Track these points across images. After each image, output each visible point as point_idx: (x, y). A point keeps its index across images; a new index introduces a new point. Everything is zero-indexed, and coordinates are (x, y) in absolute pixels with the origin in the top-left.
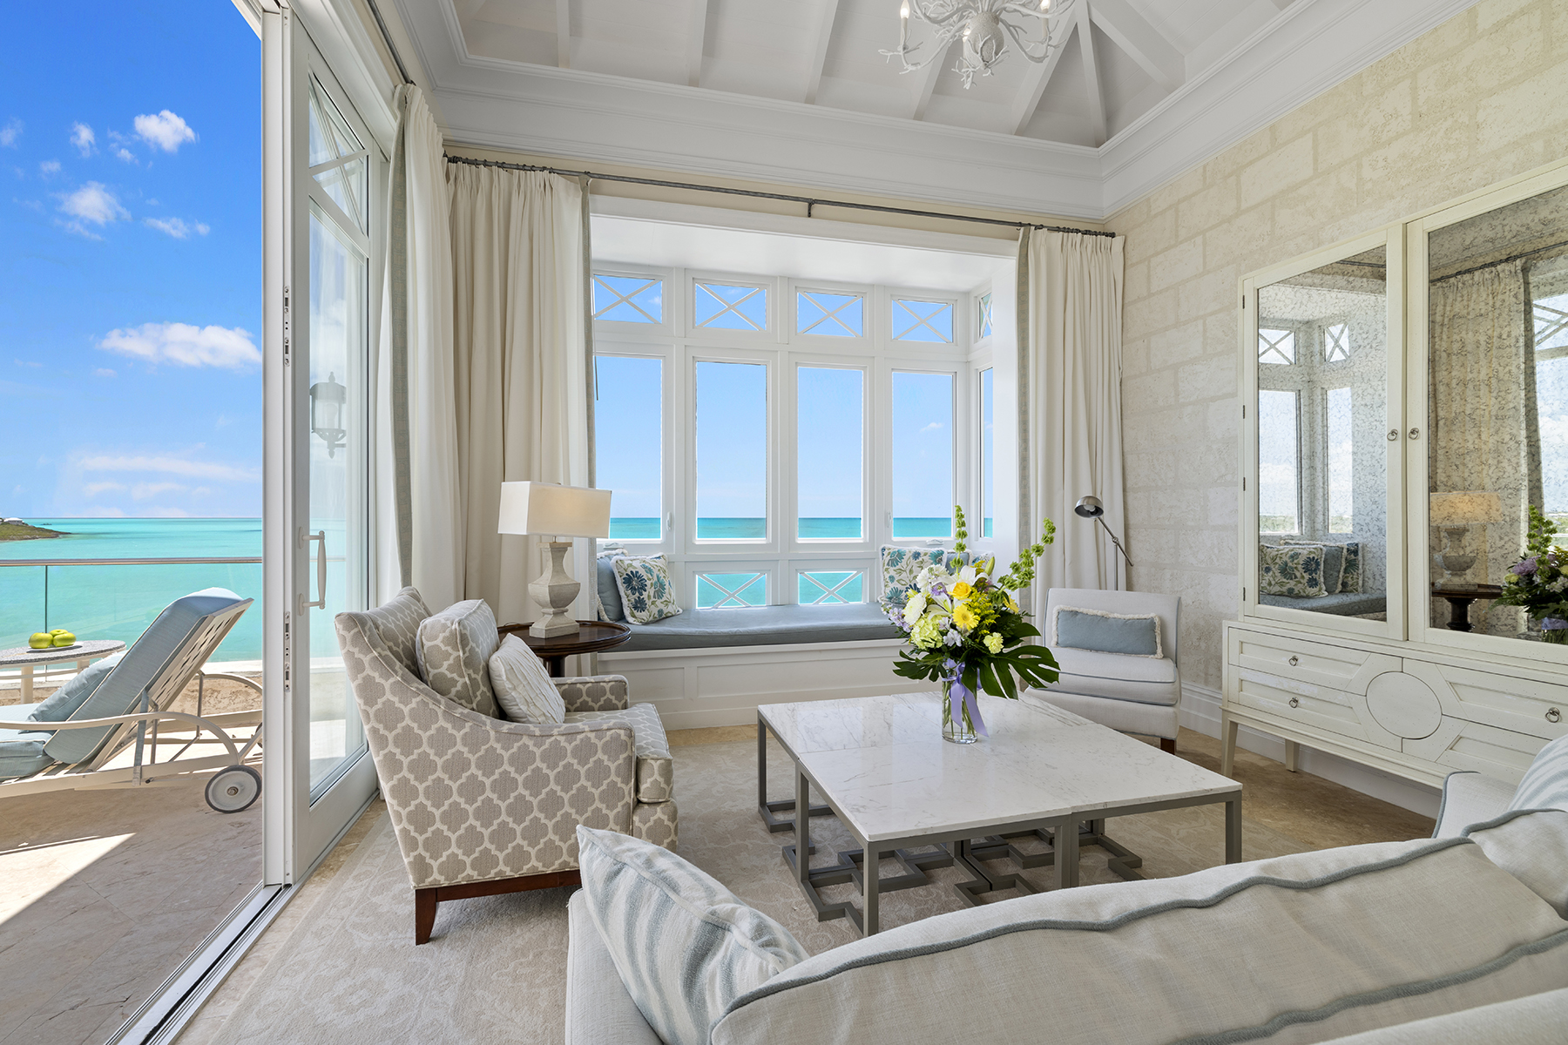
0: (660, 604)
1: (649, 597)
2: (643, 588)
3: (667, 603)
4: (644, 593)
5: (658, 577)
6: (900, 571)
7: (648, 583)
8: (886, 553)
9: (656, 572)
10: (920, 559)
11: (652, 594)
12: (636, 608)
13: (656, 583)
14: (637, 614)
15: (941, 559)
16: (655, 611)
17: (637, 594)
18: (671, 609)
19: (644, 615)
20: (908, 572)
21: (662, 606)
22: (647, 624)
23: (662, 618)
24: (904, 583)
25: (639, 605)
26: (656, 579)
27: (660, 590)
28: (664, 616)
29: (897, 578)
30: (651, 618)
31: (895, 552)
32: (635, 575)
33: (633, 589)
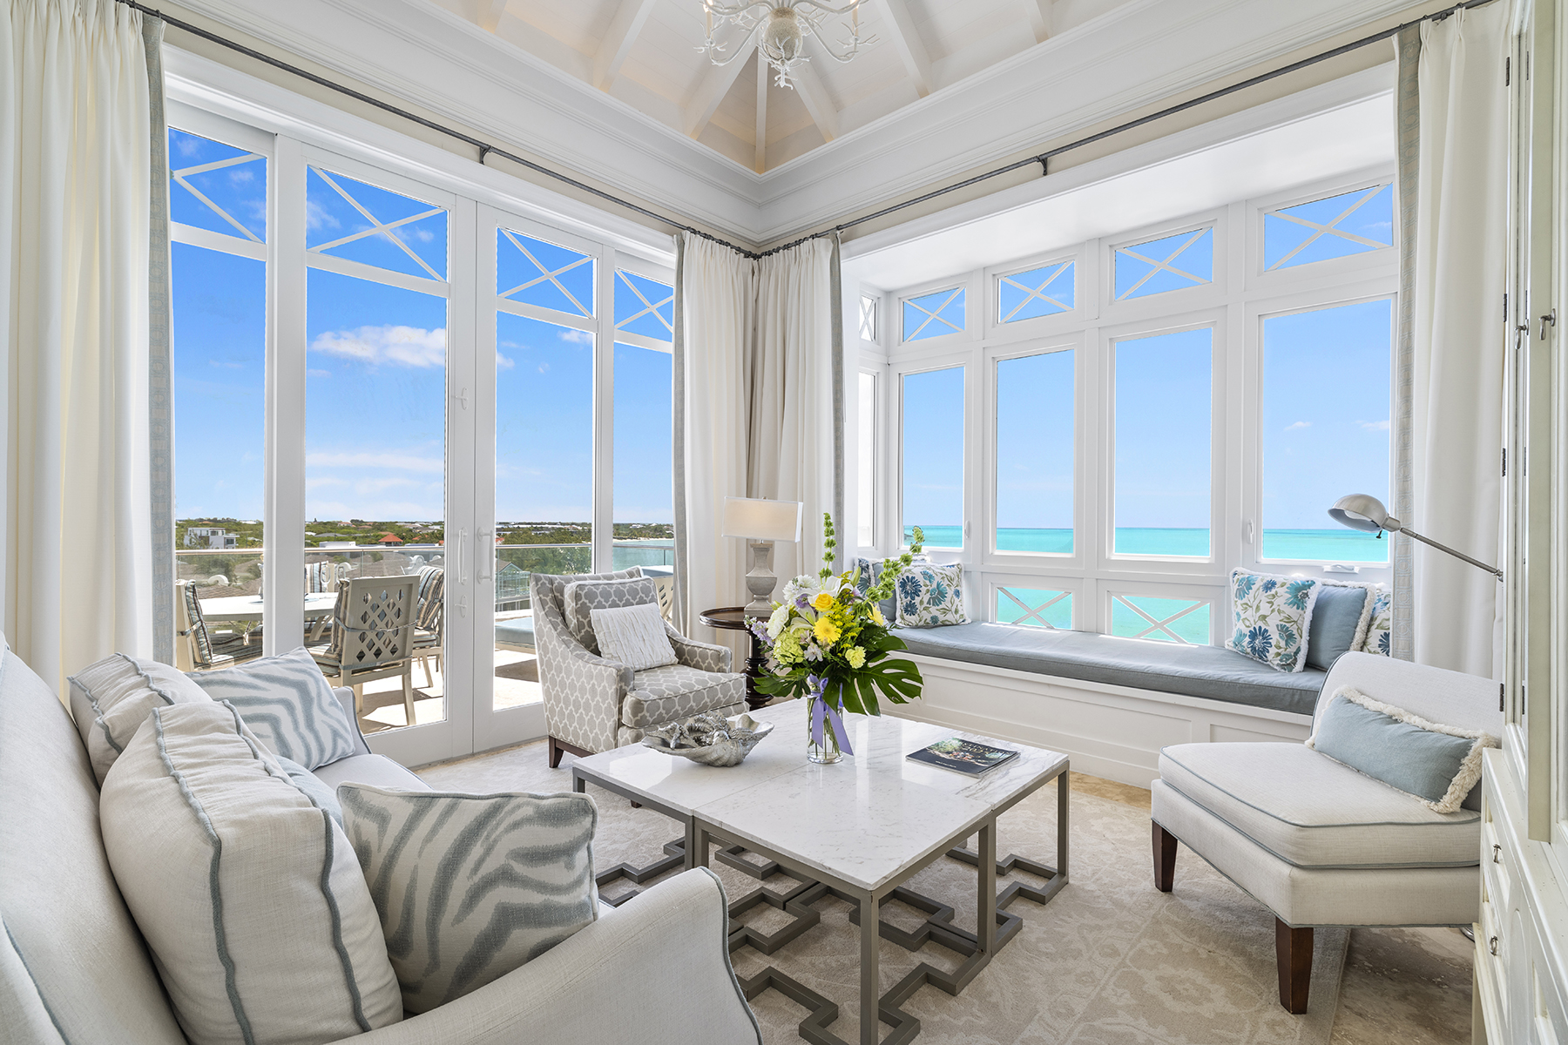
0: (934, 610)
1: (921, 602)
2: (916, 593)
3: (945, 611)
4: (916, 597)
5: (938, 585)
6: (1246, 606)
7: (923, 589)
8: (1235, 579)
9: (937, 579)
10: (1273, 591)
11: (926, 600)
12: (906, 611)
13: (934, 589)
14: (907, 617)
15: (1307, 594)
16: (927, 616)
17: (909, 598)
18: (950, 617)
19: (913, 619)
20: (1254, 608)
21: (937, 614)
22: (917, 627)
23: (934, 624)
24: (1248, 624)
25: (910, 609)
26: (935, 585)
27: (938, 597)
28: (939, 623)
29: (1243, 616)
30: (922, 623)
31: (1243, 579)
32: (912, 580)
33: (907, 593)
